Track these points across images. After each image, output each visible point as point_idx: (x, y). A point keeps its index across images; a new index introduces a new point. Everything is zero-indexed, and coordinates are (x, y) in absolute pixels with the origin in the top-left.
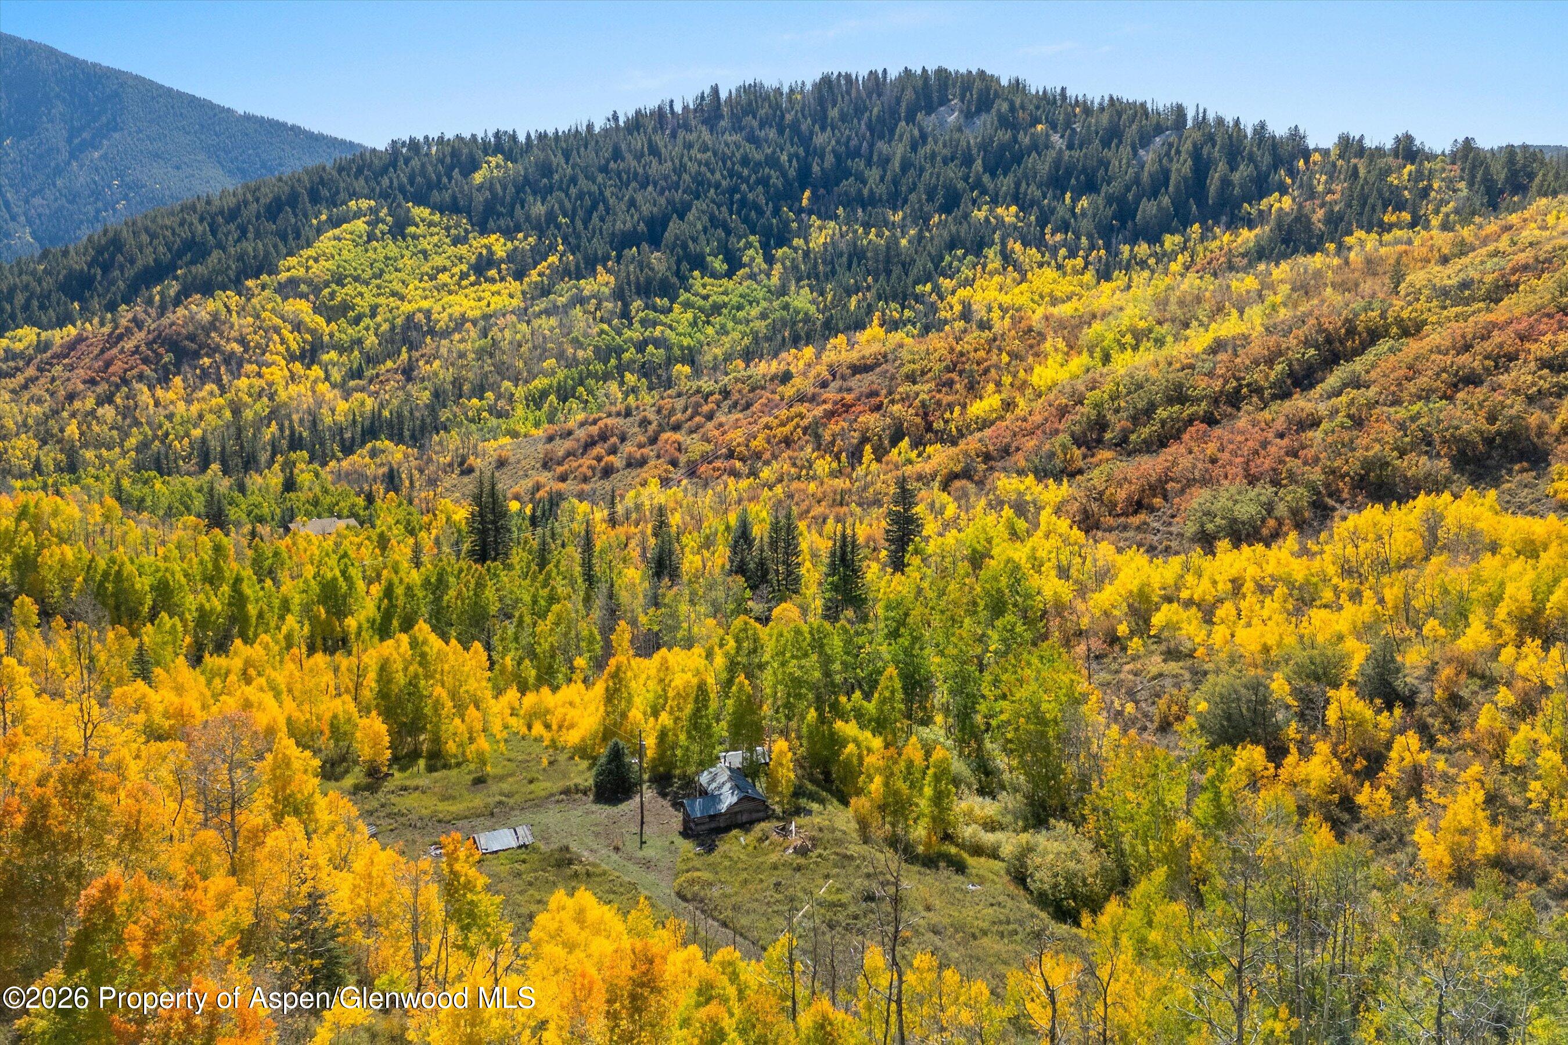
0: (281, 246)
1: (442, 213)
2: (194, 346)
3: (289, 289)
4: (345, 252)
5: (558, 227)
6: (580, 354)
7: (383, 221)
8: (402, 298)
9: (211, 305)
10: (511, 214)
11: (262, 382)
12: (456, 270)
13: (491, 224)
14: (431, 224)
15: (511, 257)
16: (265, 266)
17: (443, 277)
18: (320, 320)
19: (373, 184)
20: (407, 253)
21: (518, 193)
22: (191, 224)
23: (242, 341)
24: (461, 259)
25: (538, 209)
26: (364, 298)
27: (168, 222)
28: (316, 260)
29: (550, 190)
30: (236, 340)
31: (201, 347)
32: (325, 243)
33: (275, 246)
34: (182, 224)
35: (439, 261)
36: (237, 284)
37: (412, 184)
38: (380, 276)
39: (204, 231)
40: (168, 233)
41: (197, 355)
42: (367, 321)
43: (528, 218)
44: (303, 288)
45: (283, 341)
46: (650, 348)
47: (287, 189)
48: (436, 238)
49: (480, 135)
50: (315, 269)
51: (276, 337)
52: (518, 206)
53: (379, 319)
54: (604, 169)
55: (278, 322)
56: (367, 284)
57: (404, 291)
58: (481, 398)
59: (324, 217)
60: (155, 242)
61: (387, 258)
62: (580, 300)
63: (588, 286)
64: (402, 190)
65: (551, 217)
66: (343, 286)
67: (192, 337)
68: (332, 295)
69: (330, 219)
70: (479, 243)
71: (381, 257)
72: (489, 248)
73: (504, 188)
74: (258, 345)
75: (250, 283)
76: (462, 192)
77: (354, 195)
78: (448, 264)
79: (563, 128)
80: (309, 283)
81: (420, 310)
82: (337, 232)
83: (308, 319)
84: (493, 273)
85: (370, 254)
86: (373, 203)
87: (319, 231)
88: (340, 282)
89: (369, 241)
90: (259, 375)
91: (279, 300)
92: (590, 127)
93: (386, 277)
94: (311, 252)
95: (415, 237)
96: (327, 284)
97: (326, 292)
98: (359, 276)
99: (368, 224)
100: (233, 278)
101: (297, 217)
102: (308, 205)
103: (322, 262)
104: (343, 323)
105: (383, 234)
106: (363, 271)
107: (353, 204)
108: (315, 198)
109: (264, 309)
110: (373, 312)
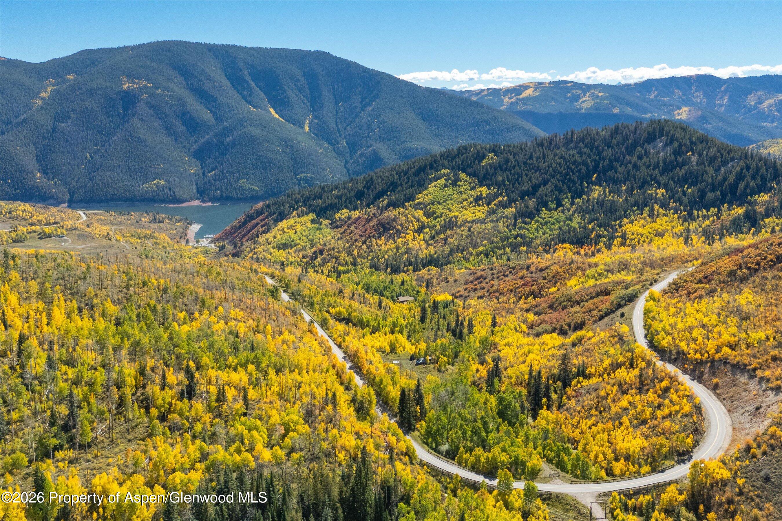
1: (470, 177)
3: (418, 206)
4: (436, 192)
5: (505, 186)
6: (495, 239)
7: (451, 179)
8: (450, 211)
9: (395, 212)
10: (491, 179)
11: (405, 240)
12: (469, 200)
13: (484, 182)
14: (466, 181)
15: (487, 197)
16: (411, 198)
17: (465, 203)
18: (425, 218)
19: (450, 163)
20: (456, 193)
21: (495, 170)
22: (394, 175)
23: (401, 225)
24: (471, 196)
25: (500, 178)
26: (439, 209)
27: (387, 174)
28: (427, 195)
29: (506, 170)
31: (390, 227)
32: (431, 188)
34: (391, 175)
35: (465, 196)
36: (403, 205)
37: (462, 164)
39: (397, 178)
40: (387, 179)
41: (389, 230)
42: (439, 219)
43: (496, 181)
44: (422, 206)
45: (413, 226)
46: (518, 238)
48: (466, 187)
50: (426, 199)
51: (411, 224)
52: (494, 176)
53: (442, 218)
54: (525, 163)
55: (413, 219)
56: (441, 205)
57: (452, 208)
58: (462, 253)
59: (433, 175)
60: (383, 182)
61: (449, 194)
62: (502, 218)
63: (506, 212)
64: (459, 166)
65: (503, 181)
67: (388, 223)
68: (430, 209)
69: (434, 177)
71: (447, 194)
72: (481, 192)
73: (491, 168)
74: (406, 227)
75: (407, 204)
76: (478, 168)
77: (444, 167)
78: (467, 198)
79: (517, 143)
80: (423, 204)
81: (455, 216)
82: (435, 183)
83: (421, 218)
84: (480, 202)
85: (444, 193)
86: (449, 171)
87: (431, 182)
88: (433, 205)
90: (405, 237)
91: (414, 210)
93: (447, 202)
94: (426, 192)
95: (459, 186)
96: (429, 204)
97: (428, 207)
98: (439, 201)
99: (446, 180)
100: (402, 202)
101: (425, 175)
102: (429, 170)
103: (429, 196)
104: (432, 219)
105: (449, 184)
106: (441, 200)
107: (443, 171)
108: (432, 167)
109: (409, 214)
110: (441, 215)
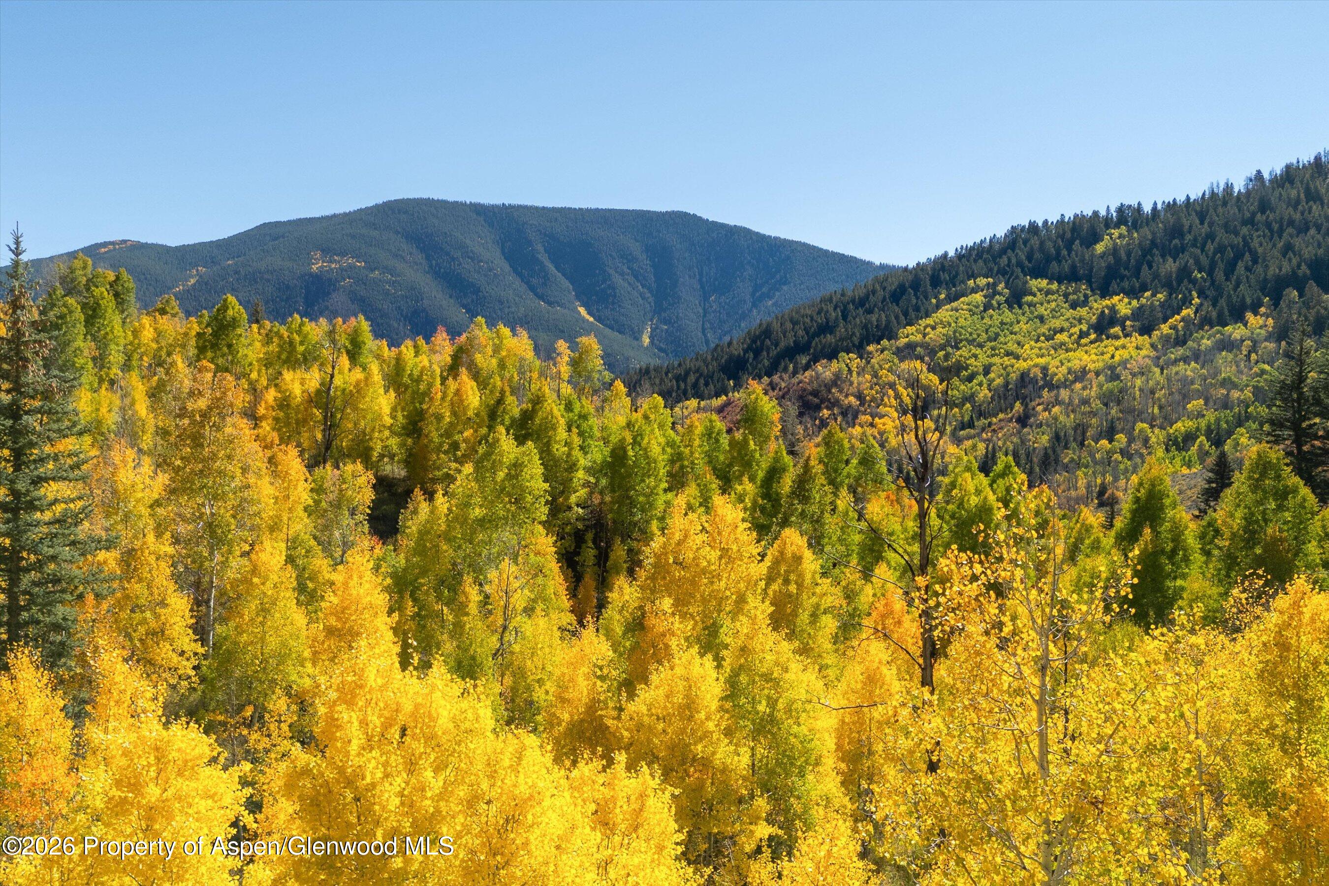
0: (902, 318)
1: (1060, 283)
2: (816, 400)
3: (907, 352)
4: (962, 322)
5: (1194, 282)
6: (1235, 394)
7: (1000, 294)
8: (1017, 357)
9: (835, 365)
10: (1137, 273)
11: (874, 431)
12: (1076, 330)
13: (1114, 286)
14: (1048, 292)
15: (1136, 315)
16: (886, 333)
17: (1061, 337)
18: (935, 379)
19: (991, 265)
21: (1144, 256)
22: (827, 311)
23: (860, 397)
24: (1080, 320)
25: (1170, 266)
26: (978, 359)
27: (809, 312)
28: (934, 328)
29: (1183, 249)
30: (855, 396)
31: (822, 402)
32: (944, 314)
33: (897, 318)
34: (819, 313)
35: (1057, 323)
36: (860, 349)
37: (1030, 262)
38: (995, 339)
39: (837, 318)
40: (808, 320)
41: (818, 408)
42: (981, 378)
43: (1156, 276)
44: (920, 350)
45: (897, 396)
47: (910, 278)
48: (1053, 305)
49: (1103, 213)
50: (932, 334)
51: (891, 392)
52: (1145, 267)
53: (992, 375)
54: (1250, 222)
55: (894, 379)
56: (981, 346)
57: (1020, 351)
58: (1111, 441)
59: (942, 296)
60: (797, 327)
61: (1002, 323)
62: (1228, 345)
63: (1236, 331)
64: (1020, 264)
65: (1184, 273)
66: (958, 349)
67: (815, 394)
68: (947, 357)
69: (948, 296)
70: (1099, 305)
71: (997, 323)
72: (1113, 308)
73: (1129, 254)
74: (873, 399)
75: (871, 348)
76: (1082, 261)
77: (974, 276)
78: (1066, 325)
79: (1195, 194)
80: (926, 346)
81: (1036, 366)
82: (955, 304)
83: (922, 377)
84: (1116, 330)
85: (987, 320)
86: (991, 280)
87: (938, 307)
88: (956, 346)
89: (985, 310)
90: (872, 425)
91: (896, 361)
92: (1229, 188)
93: (1002, 339)
94: (929, 321)
95: (1030, 305)
96: (943, 347)
97: (941, 354)
98: (974, 340)
99: (985, 297)
100: (857, 343)
101: (917, 298)
102: (929, 288)
103: (939, 329)
104: (955, 381)
105: (999, 304)
106: (979, 335)
107: (971, 283)
108: (936, 282)
109: (881, 368)
110: (987, 370)
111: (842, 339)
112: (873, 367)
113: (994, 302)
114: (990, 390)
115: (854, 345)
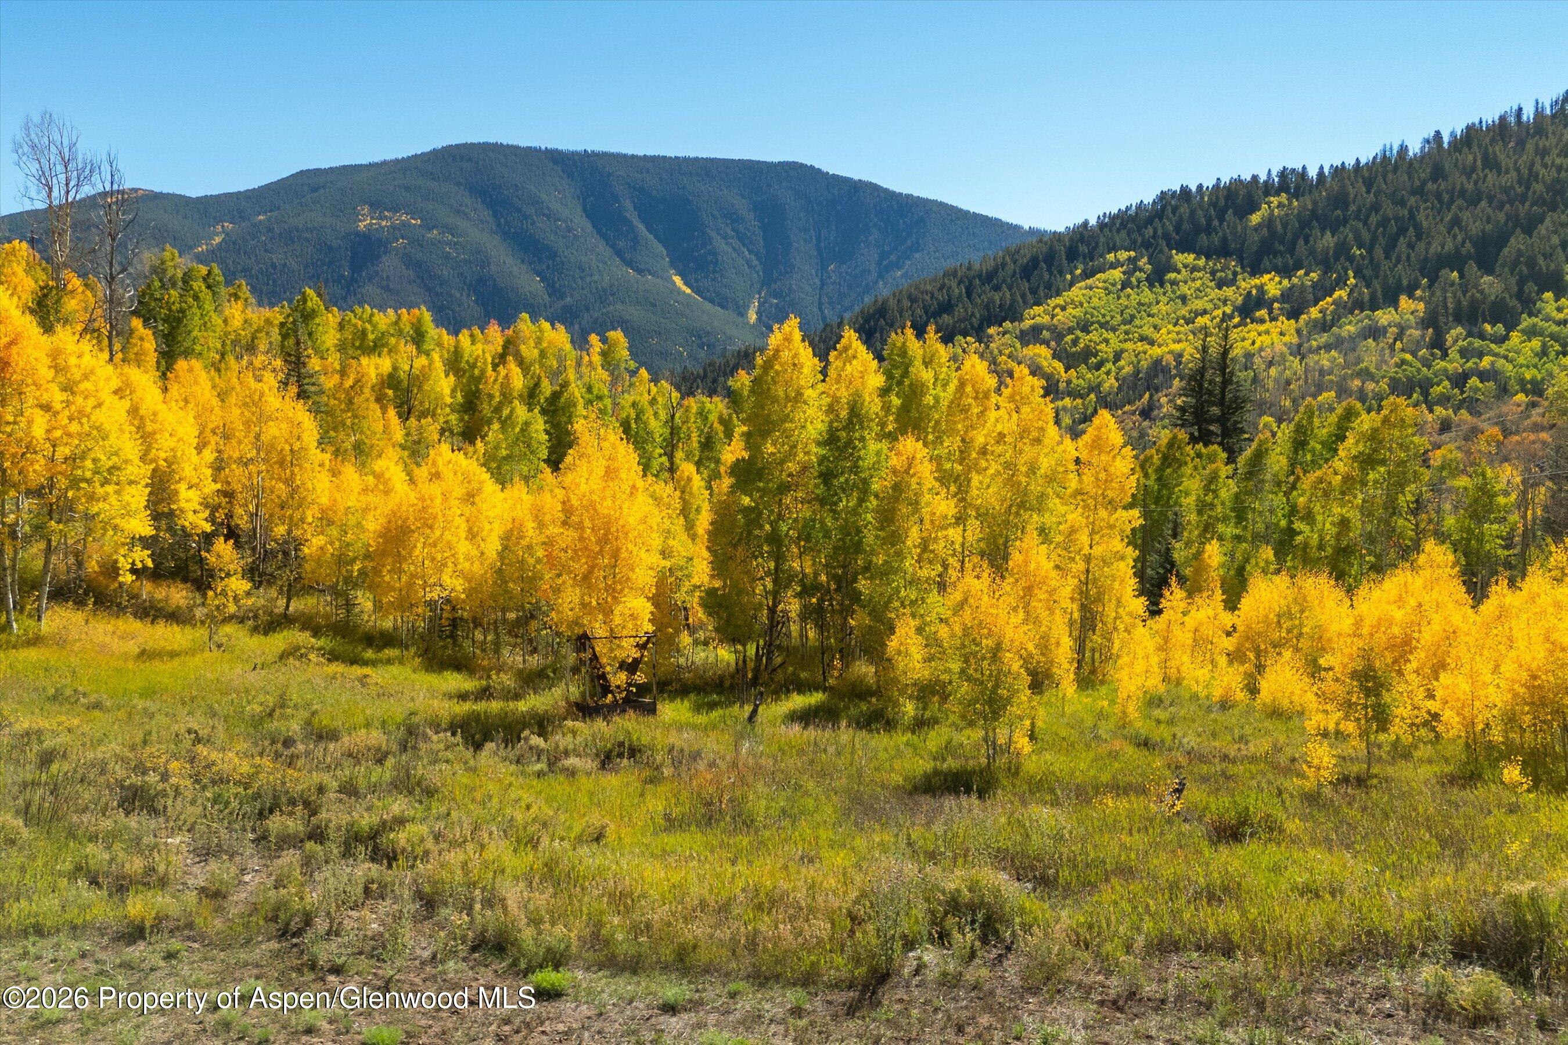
0: (1029, 296)
1: (1208, 258)
3: (1032, 335)
4: (1095, 301)
5: (1351, 259)
6: (1370, 386)
7: (1141, 270)
8: (1152, 343)
10: (1292, 250)
12: (1218, 313)
13: (1266, 263)
14: (1195, 269)
15: (1285, 296)
16: (1009, 314)
17: (1202, 321)
18: (1059, 366)
19: (1135, 236)
20: (1164, 299)
21: (1302, 228)
22: (950, 288)
24: (1225, 302)
25: (1328, 241)
26: (1107, 343)
27: (929, 288)
28: (1063, 309)
29: (1345, 222)
32: (1077, 292)
33: (1024, 296)
34: (941, 289)
35: (1199, 304)
36: (979, 332)
37: (1177, 232)
38: (1130, 322)
39: (959, 295)
40: (928, 298)
42: (1109, 365)
43: (1312, 252)
44: (1046, 334)
46: (1474, 381)
47: (1045, 249)
48: (1198, 283)
49: (1263, 177)
50: (1061, 316)
52: (1301, 241)
53: (1122, 363)
54: (1419, 191)
55: (1014, 366)
56: (1114, 330)
57: (1155, 336)
59: (1078, 272)
60: (915, 305)
61: (1140, 304)
62: (1375, 332)
63: (1384, 317)
64: (1166, 237)
65: (1342, 250)
66: (1088, 332)
68: (1075, 342)
69: (1084, 271)
70: (1248, 284)
71: (1134, 303)
72: (1261, 289)
73: (1285, 226)
75: (991, 331)
76: (1234, 233)
77: (1114, 249)
78: (1209, 306)
79: (1366, 156)
80: (1052, 329)
81: (1171, 352)
82: (1089, 282)
83: (1045, 364)
84: (1263, 313)
85: (1123, 301)
86: (1132, 254)
87: (1071, 284)
88: (1086, 329)
89: (1123, 288)
91: (1018, 345)
92: (1403, 149)
93: (1137, 322)
94: (1059, 301)
95: (1174, 283)
96: (1071, 330)
97: (1069, 338)
98: (1107, 322)
99: (1124, 273)
100: (976, 325)
101: (1051, 274)
102: (1065, 262)
103: (1069, 310)
104: (1083, 369)
105: (1139, 282)
106: (1112, 317)
107: (1111, 257)
108: (1072, 255)
109: (1001, 353)
110: (1118, 356)
111: (961, 321)
112: (991, 353)
113: (1133, 280)
114: (1117, 379)
115: (972, 327)
